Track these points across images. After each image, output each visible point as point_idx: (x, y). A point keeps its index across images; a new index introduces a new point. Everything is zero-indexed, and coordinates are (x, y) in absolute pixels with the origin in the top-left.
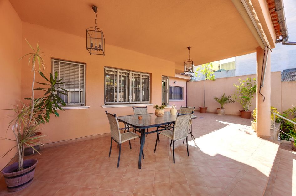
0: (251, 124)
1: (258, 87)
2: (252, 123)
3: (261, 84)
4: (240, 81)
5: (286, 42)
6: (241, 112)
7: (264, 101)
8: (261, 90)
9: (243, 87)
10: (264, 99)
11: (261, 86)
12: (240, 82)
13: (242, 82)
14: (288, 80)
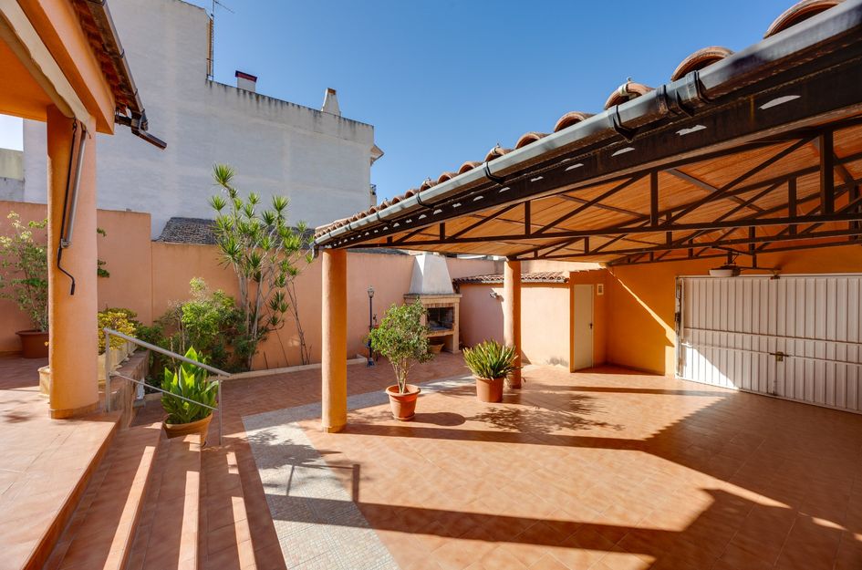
0: (39, 377)
1: (53, 246)
2: (41, 375)
3: (61, 237)
4: (13, 219)
5: (142, 132)
6: (21, 336)
7: (72, 293)
8: (62, 256)
9: (28, 245)
10: (73, 285)
11: (63, 243)
12: (17, 225)
13: (22, 224)
14: (177, 240)
